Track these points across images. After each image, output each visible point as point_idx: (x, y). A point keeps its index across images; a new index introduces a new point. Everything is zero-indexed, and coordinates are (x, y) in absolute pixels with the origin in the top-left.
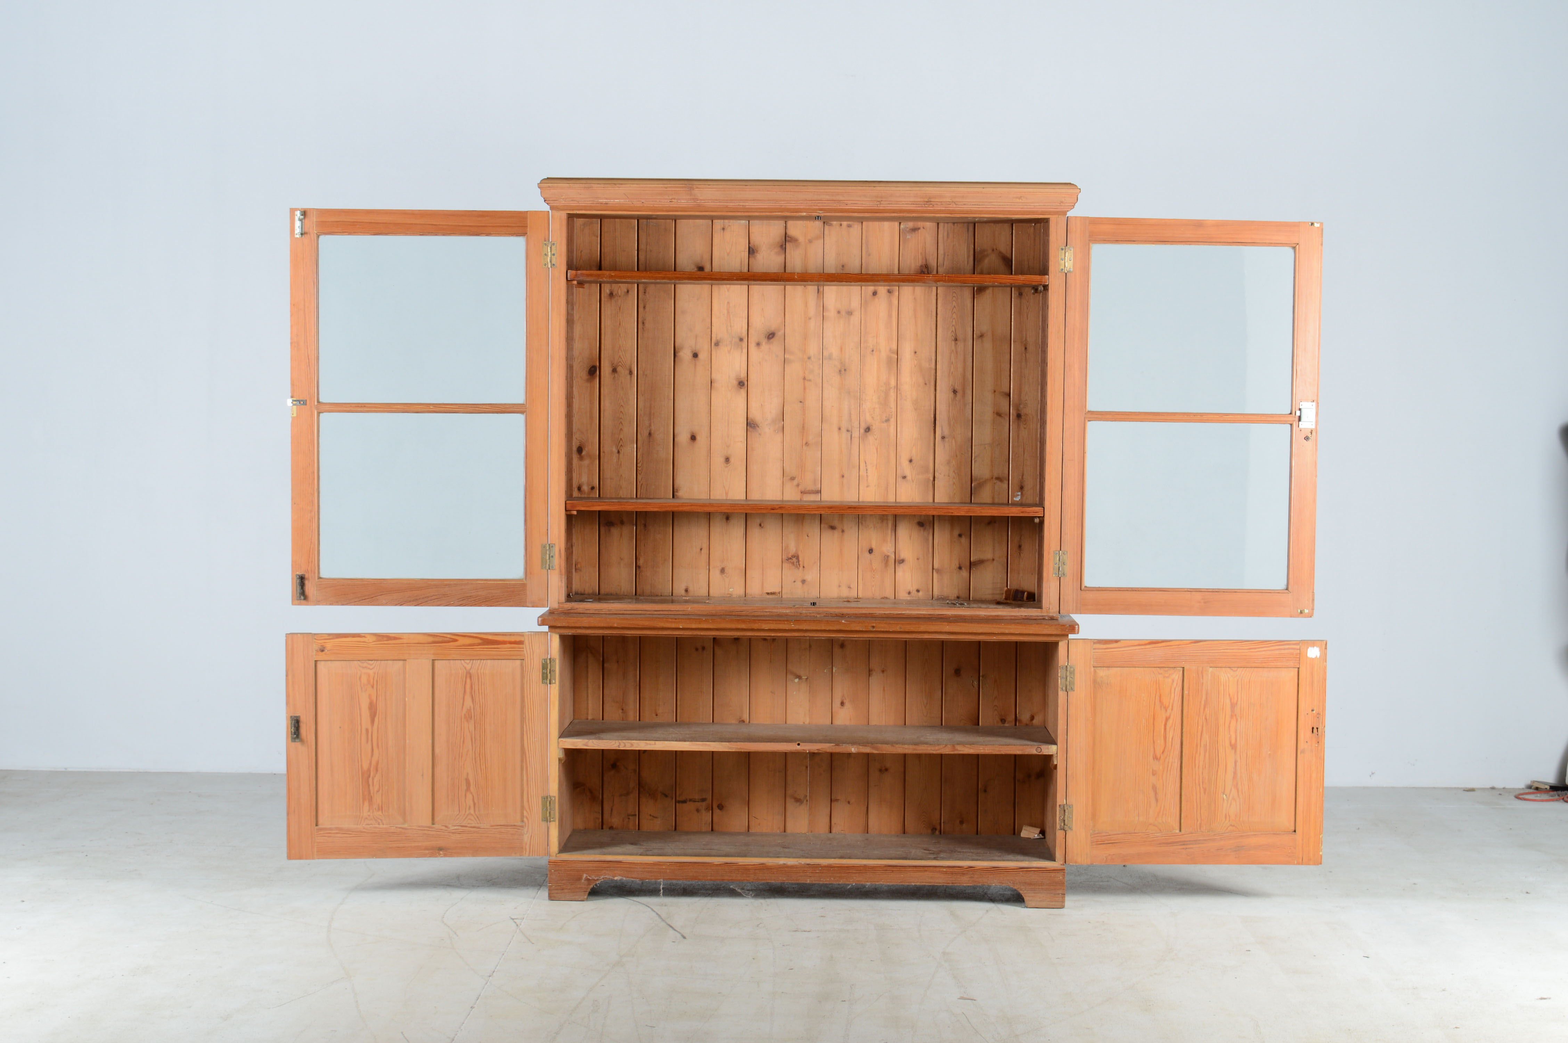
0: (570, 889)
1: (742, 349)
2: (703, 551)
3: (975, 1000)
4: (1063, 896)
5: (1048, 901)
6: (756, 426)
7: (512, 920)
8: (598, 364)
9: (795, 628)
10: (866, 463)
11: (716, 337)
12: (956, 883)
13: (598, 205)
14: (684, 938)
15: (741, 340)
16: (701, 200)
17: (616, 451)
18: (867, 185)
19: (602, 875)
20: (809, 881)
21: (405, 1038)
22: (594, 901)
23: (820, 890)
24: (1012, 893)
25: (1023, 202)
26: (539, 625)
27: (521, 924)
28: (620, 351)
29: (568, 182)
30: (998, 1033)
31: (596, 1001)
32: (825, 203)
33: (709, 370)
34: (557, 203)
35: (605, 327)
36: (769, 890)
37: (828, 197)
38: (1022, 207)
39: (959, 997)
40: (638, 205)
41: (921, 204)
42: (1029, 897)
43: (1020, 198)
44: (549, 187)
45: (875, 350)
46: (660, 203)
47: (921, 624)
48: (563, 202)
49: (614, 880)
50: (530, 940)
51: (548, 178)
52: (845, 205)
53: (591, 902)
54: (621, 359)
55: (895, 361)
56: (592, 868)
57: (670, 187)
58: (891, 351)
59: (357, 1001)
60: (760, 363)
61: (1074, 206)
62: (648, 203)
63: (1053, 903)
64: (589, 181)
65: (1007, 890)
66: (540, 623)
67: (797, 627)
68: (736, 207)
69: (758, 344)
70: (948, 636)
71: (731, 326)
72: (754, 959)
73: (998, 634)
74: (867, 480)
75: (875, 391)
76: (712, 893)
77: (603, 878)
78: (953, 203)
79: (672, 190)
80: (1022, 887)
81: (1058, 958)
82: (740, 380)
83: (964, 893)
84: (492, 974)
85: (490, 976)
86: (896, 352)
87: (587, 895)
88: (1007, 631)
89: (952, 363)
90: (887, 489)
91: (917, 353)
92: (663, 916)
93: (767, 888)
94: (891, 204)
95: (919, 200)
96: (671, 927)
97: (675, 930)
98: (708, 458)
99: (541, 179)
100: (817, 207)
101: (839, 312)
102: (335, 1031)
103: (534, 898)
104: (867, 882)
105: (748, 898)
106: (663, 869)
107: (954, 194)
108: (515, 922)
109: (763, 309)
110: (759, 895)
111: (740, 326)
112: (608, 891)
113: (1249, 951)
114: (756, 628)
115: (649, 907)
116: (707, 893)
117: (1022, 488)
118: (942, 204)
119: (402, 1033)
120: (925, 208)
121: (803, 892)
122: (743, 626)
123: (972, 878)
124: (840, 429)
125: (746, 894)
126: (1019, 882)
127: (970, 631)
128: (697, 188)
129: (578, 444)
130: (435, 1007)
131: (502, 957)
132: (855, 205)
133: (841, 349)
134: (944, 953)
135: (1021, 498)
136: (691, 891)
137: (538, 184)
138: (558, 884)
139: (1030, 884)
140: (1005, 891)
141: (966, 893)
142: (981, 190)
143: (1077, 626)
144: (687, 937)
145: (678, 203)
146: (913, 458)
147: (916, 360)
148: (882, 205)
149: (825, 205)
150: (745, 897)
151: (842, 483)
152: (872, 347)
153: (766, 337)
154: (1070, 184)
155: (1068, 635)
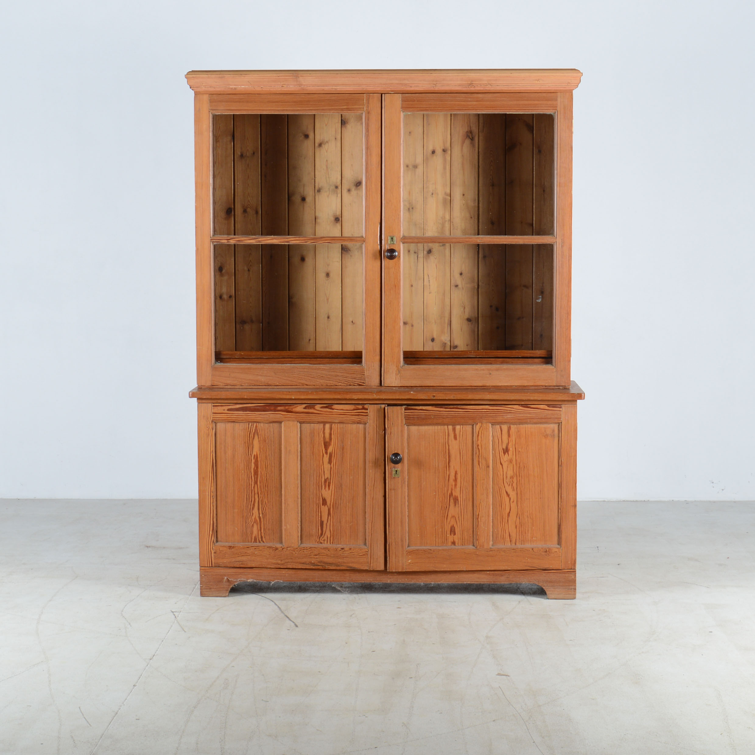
0: (216, 588)
1: (337, 194)
2: (311, 342)
3: (509, 676)
4: (574, 590)
5: (564, 594)
6: (348, 250)
7: (172, 613)
8: (233, 207)
9: (377, 398)
10: (428, 276)
11: (319, 186)
12: (496, 582)
13: (229, 90)
14: (297, 626)
15: (337, 187)
16: (305, 85)
17: (247, 269)
18: (426, 72)
19: (239, 578)
20: (390, 581)
21: (81, 712)
22: (233, 597)
23: (398, 587)
24: (538, 587)
25: (540, 83)
26: (190, 397)
27: (178, 616)
28: (249, 197)
29: (207, 73)
30: (525, 704)
31: (227, 679)
32: (395, 86)
33: (313, 210)
34: (199, 89)
35: (238, 179)
36: (361, 587)
37: (397, 82)
38: (539, 87)
39: (497, 674)
40: (259, 90)
41: (466, 86)
42: (550, 591)
43: (538, 80)
44: (193, 77)
45: (434, 194)
46: (274, 88)
47: (469, 394)
48: (204, 88)
49: (247, 581)
50: (183, 629)
51: (193, 71)
52: (410, 87)
53: (231, 598)
54: (250, 202)
55: (448, 201)
56: (231, 573)
57: (281, 76)
58: (446, 194)
59: (50, 681)
60: (350, 204)
61: (578, 86)
62: (266, 88)
63: (568, 596)
64: (222, 73)
65: (534, 585)
66: (190, 396)
67: (378, 397)
68: (330, 90)
69: (349, 190)
70: (489, 402)
71: (329, 177)
72: (346, 643)
73: (525, 400)
74: (430, 288)
75: (434, 224)
76: (320, 590)
77: (240, 581)
78: (489, 85)
79: (283, 78)
80: (545, 584)
81: (571, 640)
82: (336, 217)
83: (503, 588)
84: (153, 657)
85: (151, 659)
86: (449, 194)
87: (228, 592)
88: (532, 398)
89: (490, 202)
90: (444, 294)
91: (465, 195)
92: (283, 608)
93: (360, 586)
94: (444, 86)
95: (464, 83)
96: (288, 617)
97: (290, 620)
98: (314, 274)
99: (187, 72)
100: (389, 89)
101: (407, 166)
102: (30, 706)
103: (190, 595)
104: (432, 581)
105: (345, 593)
106: (283, 573)
107: (490, 78)
108: (174, 615)
109: (352, 165)
110: (354, 591)
111: (335, 177)
112: (244, 589)
113: (711, 632)
114: (348, 398)
115: (273, 601)
116: (316, 590)
117: (542, 293)
118: (481, 86)
119: (79, 708)
120: (469, 89)
121: (386, 588)
122: (339, 397)
123: (508, 578)
124: (409, 251)
125: (343, 591)
126: (543, 581)
127: (505, 399)
128: (301, 76)
129: (220, 264)
130: (107, 686)
131: (161, 644)
132: (417, 87)
133: (409, 193)
134: (487, 637)
135: (542, 300)
136: (304, 588)
137: (185, 75)
138: (207, 585)
139: (551, 582)
140: (533, 586)
141: (504, 588)
142: (510, 75)
143: (583, 394)
144: (298, 626)
145: (288, 88)
146: (462, 272)
147: (464, 201)
148: (437, 87)
149: (395, 87)
150: (343, 593)
151: (412, 291)
152: (432, 191)
153: (354, 185)
154: (575, 69)
155: (576, 401)
